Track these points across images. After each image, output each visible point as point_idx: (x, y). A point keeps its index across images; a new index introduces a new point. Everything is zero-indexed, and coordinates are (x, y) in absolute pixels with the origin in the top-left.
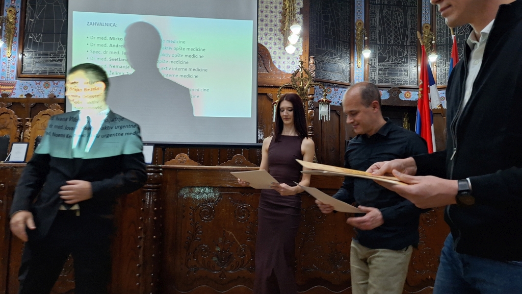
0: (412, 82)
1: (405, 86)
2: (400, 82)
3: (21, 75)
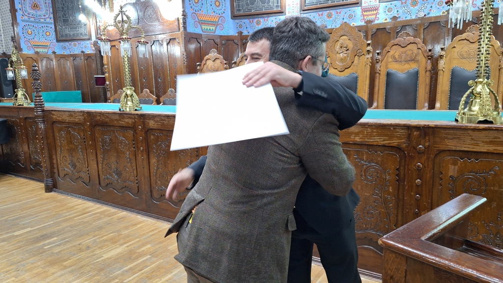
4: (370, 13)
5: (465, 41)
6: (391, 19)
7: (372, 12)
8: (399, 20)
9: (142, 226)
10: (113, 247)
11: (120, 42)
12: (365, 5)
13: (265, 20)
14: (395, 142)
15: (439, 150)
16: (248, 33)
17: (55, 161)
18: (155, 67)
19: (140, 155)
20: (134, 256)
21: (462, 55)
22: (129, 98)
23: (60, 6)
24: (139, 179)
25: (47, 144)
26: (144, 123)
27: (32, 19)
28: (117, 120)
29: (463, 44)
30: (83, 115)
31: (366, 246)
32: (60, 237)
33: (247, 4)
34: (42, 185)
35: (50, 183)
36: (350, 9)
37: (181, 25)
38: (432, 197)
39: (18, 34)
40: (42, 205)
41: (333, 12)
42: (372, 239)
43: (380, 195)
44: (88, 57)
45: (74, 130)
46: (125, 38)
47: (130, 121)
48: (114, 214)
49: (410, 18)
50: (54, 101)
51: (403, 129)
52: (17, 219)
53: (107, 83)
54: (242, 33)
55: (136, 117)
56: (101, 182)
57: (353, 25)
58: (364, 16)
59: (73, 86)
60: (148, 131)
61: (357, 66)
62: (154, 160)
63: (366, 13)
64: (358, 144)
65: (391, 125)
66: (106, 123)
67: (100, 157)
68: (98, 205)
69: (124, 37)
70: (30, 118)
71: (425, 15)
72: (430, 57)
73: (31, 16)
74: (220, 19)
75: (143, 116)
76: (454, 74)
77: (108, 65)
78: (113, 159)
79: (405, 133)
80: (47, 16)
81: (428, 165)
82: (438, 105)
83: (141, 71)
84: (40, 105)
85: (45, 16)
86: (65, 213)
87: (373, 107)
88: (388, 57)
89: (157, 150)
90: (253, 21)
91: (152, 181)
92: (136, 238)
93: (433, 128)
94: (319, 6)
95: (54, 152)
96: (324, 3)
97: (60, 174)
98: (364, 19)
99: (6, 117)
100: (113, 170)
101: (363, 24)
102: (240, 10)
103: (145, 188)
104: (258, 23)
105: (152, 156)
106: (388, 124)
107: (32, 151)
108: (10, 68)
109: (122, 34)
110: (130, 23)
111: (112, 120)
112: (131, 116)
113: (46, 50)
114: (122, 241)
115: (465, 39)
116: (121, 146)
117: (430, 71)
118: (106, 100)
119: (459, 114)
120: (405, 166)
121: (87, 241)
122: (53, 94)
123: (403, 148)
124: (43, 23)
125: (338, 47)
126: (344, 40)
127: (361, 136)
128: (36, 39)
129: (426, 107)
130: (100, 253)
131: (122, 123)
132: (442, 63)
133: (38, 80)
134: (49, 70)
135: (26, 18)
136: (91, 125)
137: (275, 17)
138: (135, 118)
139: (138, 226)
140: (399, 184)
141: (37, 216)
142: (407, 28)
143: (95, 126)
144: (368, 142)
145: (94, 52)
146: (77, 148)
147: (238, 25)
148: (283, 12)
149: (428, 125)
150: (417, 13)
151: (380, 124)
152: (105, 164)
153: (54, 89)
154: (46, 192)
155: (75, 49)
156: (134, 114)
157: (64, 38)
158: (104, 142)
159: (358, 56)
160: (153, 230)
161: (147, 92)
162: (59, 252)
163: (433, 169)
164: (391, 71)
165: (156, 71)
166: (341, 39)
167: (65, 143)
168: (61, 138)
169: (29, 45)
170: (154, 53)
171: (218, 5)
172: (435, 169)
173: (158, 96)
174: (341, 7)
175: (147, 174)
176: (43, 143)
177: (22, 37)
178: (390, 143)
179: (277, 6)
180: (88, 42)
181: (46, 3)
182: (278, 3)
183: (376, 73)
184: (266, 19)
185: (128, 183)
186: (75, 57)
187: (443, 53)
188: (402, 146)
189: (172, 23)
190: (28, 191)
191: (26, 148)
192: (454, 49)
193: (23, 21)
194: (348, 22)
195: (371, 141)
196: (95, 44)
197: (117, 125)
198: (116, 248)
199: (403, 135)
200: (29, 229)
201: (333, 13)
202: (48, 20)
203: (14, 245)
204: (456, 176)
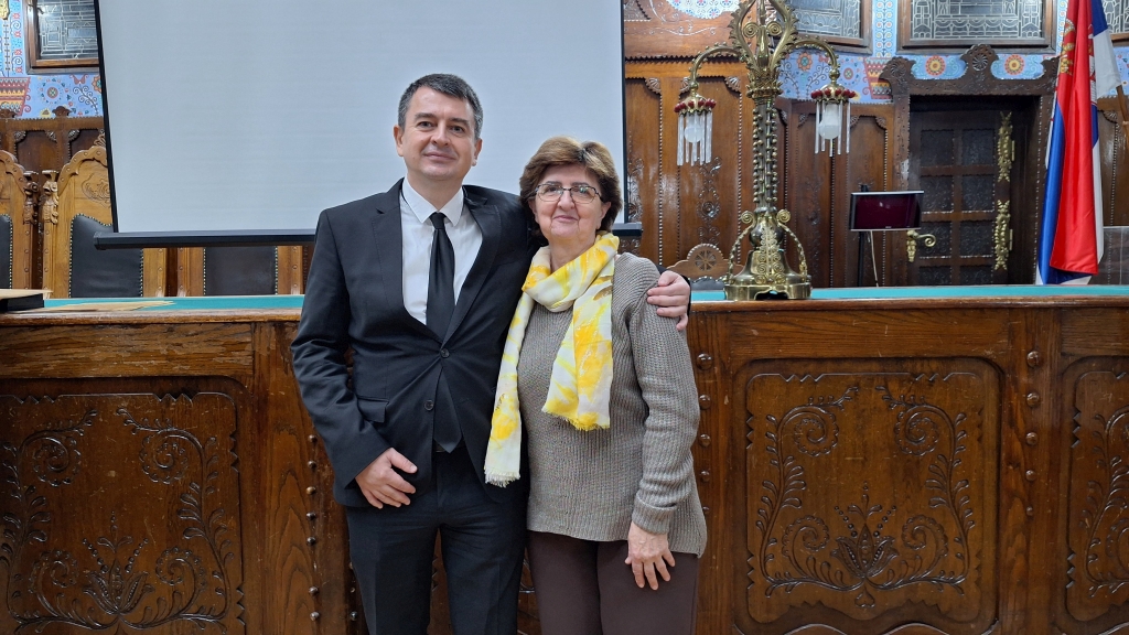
0: (1026, 28)
1: (1008, 40)
2: (994, 29)
3: (39, 62)
4: (10, 94)
5: (95, 163)
6: (54, 111)
7: (14, 94)
8: (70, 116)
29: (90, 169)
76: (77, 231)
115: (94, 159)
117: (30, 222)
132: (49, 207)
192: (75, 178)
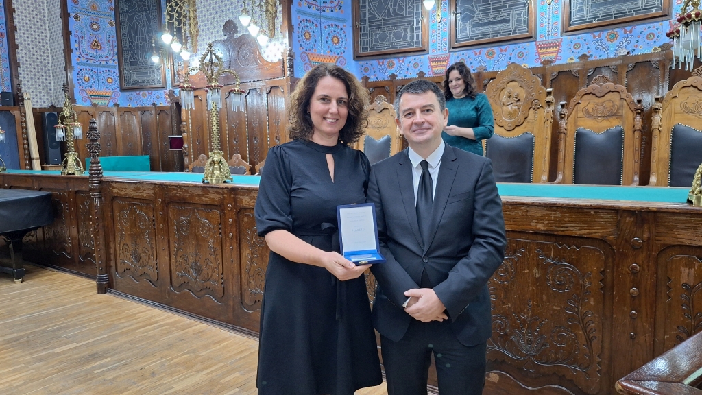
4: (549, 50)
5: (692, 88)
6: (579, 58)
7: (552, 50)
8: (590, 59)
9: (227, 344)
10: (187, 374)
11: (207, 91)
12: (541, 40)
13: (399, 61)
14: (597, 232)
15: (664, 245)
16: (377, 78)
17: (112, 251)
18: (249, 124)
19: (228, 244)
20: (216, 389)
21: (688, 108)
22: (216, 166)
23: (128, 45)
24: (225, 278)
25: (104, 226)
26: (235, 200)
27: (91, 62)
28: (198, 196)
29: (687, 93)
30: (154, 189)
31: (556, 386)
32: (115, 358)
33: (376, 41)
34: (94, 283)
35: (104, 280)
36: (519, 45)
37: (287, 69)
38: (655, 316)
39: (72, 81)
40: (93, 310)
41: (496, 49)
42: (564, 376)
43: (576, 310)
44: (161, 111)
45: (141, 208)
46: (215, 86)
47: (217, 197)
48: (189, 326)
49: (606, 57)
50: (114, 169)
51: (608, 214)
52: (58, 330)
53: (186, 145)
54: (367, 78)
55: (225, 191)
56: (174, 281)
57: (525, 66)
58: (539, 54)
59: (139, 149)
60: (240, 211)
61: (533, 123)
62: (248, 252)
63: (542, 51)
64: (542, 234)
65: (591, 208)
66: (184, 199)
67: (174, 245)
68: (168, 314)
69: (213, 84)
70: (82, 192)
71: (628, 53)
72: (639, 111)
73: (89, 57)
74: (339, 60)
75: (234, 190)
76: (676, 135)
77: (187, 121)
78: (191, 250)
79: (611, 220)
80: (110, 58)
81: (648, 266)
82: (653, 179)
83: (230, 129)
84: (97, 174)
85: (107, 57)
86: (123, 323)
87: (557, 180)
88: (577, 111)
89: (252, 237)
90: (383, 63)
91: (243, 280)
92: (220, 362)
93: (654, 212)
94: (475, 41)
95: (111, 239)
96: (481, 38)
97: (118, 268)
98: (539, 58)
99: (51, 189)
100: (190, 265)
101: (539, 65)
102: (366, 48)
103: (233, 290)
104: (391, 65)
105: (244, 245)
106: (586, 206)
107: (82, 236)
108: (60, 125)
109: (210, 81)
110: (221, 65)
111: (192, 196)
112: (218, 190)
113: (106, 102)
114: (199, 367)
115: (692, 86)
116: (202, 231)
117: (640, 130)
118: (182, 169)
119: (693, 192)
120: (613, 268)
121: (152, 364)
122: (113, 159)
123: (610, 241)
124: (104, 66)
125: (504, 97)
126: (513, 87)
127: (546, 222)
128: (94, 88)
129: (635, 182)
130: (170, 382)
131: (206, 200)
132: (657, 120)
133: (97, 140)
134: (109, 128)
135: (83, 60)
136: (163, 201)
137: (414, 57)
138: (223, 193)
139: (223, 344)
140: (604, 294)
141: (85, 327)
142: (603, 70)
143: (169, 203)
144: (557, 231)
145: (169, 105)
146: (143, 233)
147: (363, 68)
148: (424, 51)
149: (647, 208)
150: (616, 50)
151: (575, 205)
152: (179, 255)
153: (114, 153)
154: (98, 293)
155: (144, 100)
156: (222, 188)
157: (130, 87)
158: (180, 225)
159: (534, 109)
160: (242, 352)
161: (238, 158)
162: (114, 378)
163: (657, 273)
164: (581, 130)
165: (251, 129)
166: (509, 86)
167: (127, 225)
168: (122, 219)
169: (85, 95)
170: (249, 105)
171: (336, 42)
172: (660, 272)
173: (253, 164)
174: (507, 43)
175: (236, 271)
176: (97, 226)
177: (77, 84)
178: (590, 234)
179: (416, 43)
180: (162, 91)
181: (109, 41)
182: (418, 38)
183: (560, 133)
184: (401, 59)
185: (210, 283)
186: (143, 110)
187: (658, 105)
188: (608, 238)
189: (274, 65)
190: (74, 291)
191: (74, 231)
192: (676, 99)
193: (79, 64)
194: (517, 62)
195: (561, 230)
196: (171, 94)
197: (199, 202)
198: (191, 376)
199: (610, 222)
200: (74, 345)
201: (495, 51)
202: (111, 63)
203: (53, 366)
204: (692, 284)
